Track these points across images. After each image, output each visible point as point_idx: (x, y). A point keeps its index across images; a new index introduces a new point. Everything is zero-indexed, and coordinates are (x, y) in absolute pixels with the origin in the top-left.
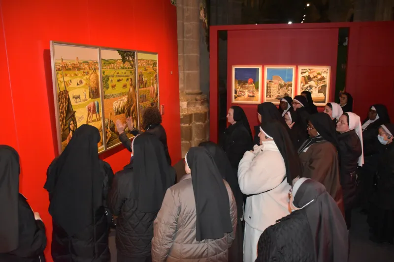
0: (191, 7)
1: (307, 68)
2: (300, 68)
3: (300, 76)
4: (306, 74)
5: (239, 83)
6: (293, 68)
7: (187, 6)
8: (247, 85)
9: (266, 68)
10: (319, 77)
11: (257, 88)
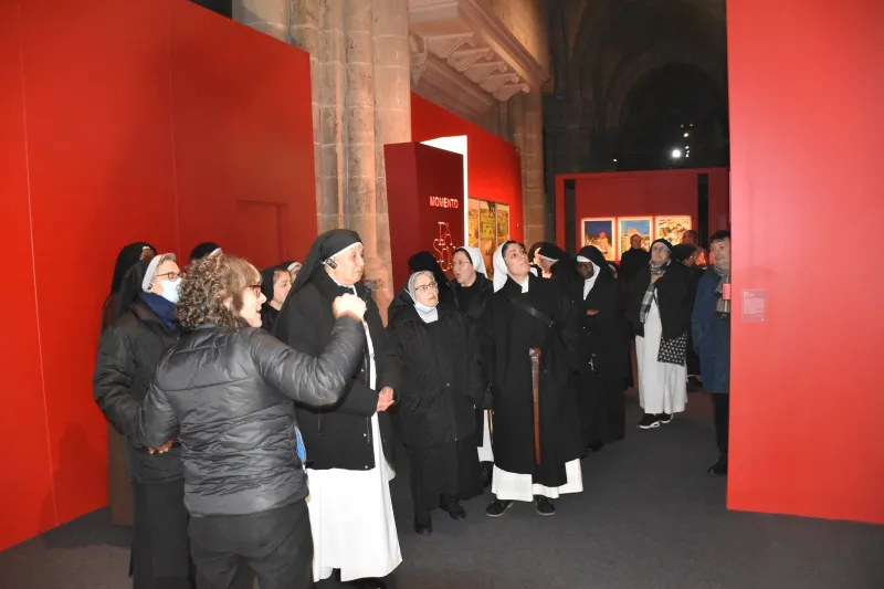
0: (534, 155)
1: (666, 218)
2: (659, 219)
3: (658, 228)
4: (665, 226)
5: (590, 238)
6: (650, 219)
7: (530, 152)
8: (599, 240)
9: (621, 220)
10: (679, 228)
11: (610, 242)
